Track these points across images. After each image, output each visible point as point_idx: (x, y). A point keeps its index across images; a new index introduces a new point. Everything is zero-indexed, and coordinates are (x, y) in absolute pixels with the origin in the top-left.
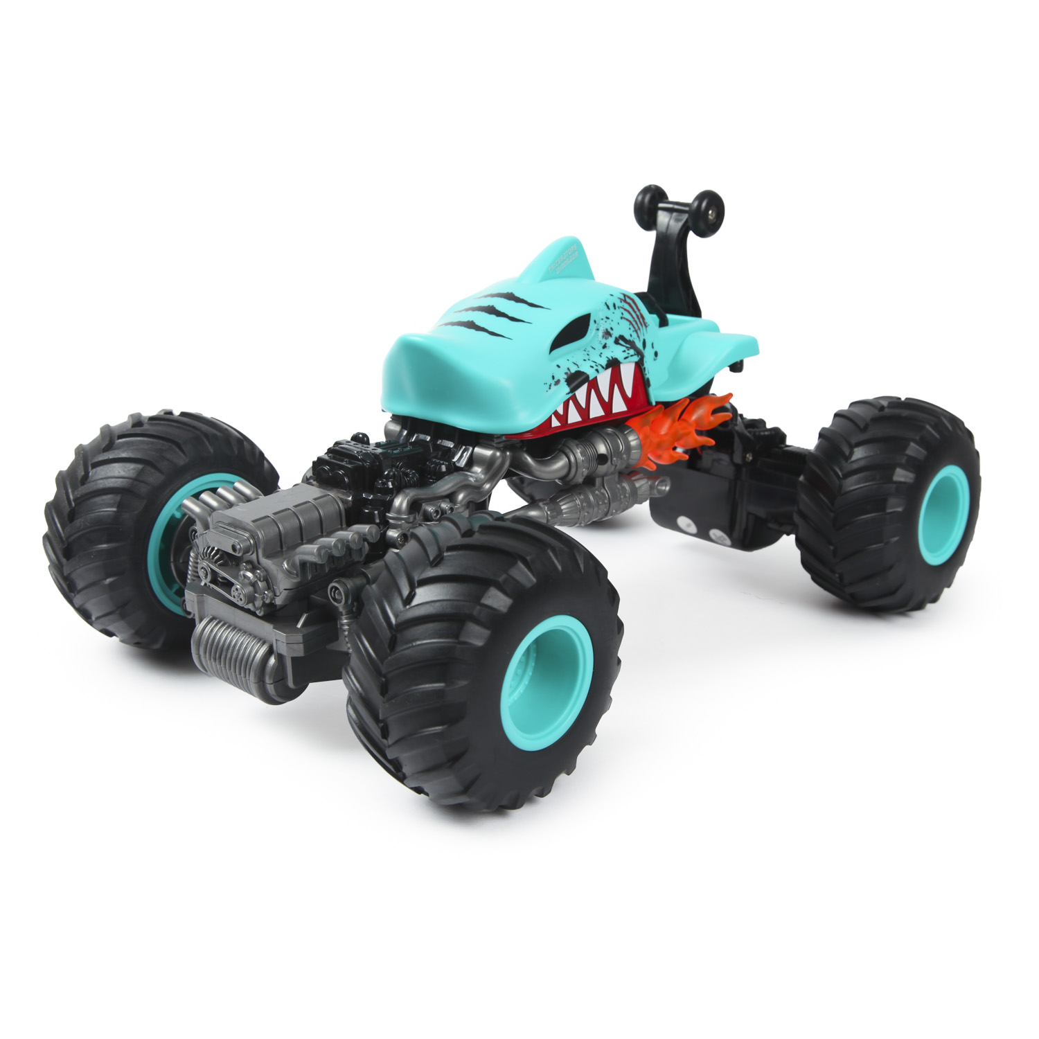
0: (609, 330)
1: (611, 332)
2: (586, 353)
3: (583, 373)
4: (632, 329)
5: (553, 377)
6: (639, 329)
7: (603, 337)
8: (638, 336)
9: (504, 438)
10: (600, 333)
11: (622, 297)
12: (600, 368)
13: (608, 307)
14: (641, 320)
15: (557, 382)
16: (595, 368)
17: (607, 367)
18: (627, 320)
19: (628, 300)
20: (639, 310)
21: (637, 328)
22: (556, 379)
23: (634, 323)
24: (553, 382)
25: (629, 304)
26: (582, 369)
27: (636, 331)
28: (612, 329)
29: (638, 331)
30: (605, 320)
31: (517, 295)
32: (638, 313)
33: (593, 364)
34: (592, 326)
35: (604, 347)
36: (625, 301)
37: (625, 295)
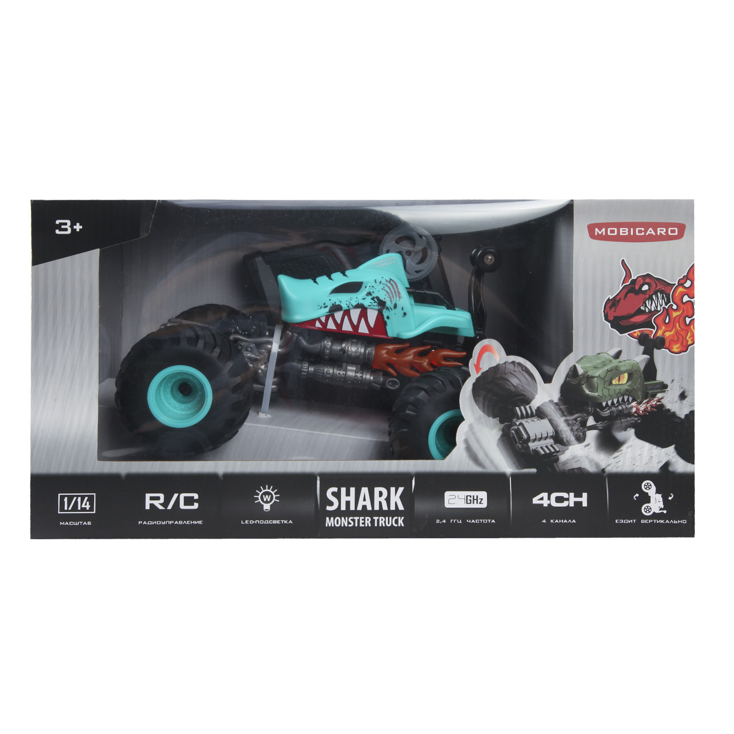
0: (372, 292)
1: (372, 294)
2: (350, 299)
4: (387, 295)
5: (324, 304)
6: (393, 297)
7: (366, 295)
8: (391, 301)
10: (365, 293)
11: (389, 280)
12: (350, 306)
13: (376, 282)
14: (397, 294)
15: (326, 307)
16: (348, 305)
17: (358, 307)
18: (386, 291)
19: (391, 282)
20: (398, 289)
21: (391, 296)
22: (325, 305)
23: (390, 294)
24: (323, 306)
25: (392, 284)
26: (342, 305)
27: (390, 298)
28: (373, 292)
29: (392, 299)
30: (371, 287)
32: (396, 290)
34: (362, 288)
35: (363, 299)
36: (389, 282)
37: (391, 279)
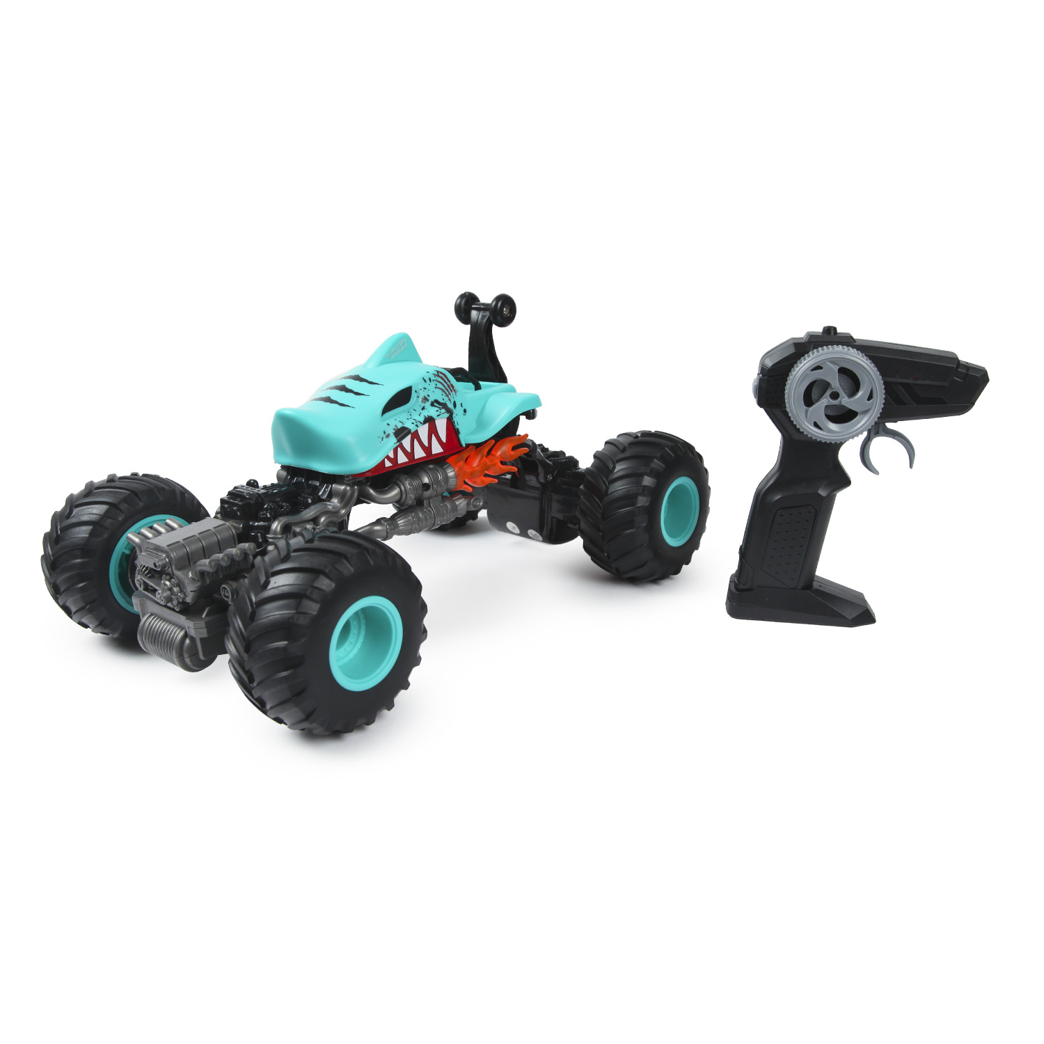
0: (427, 397)
1: (428, 398)
2: (409, 414)
3: (406, 428)
4: (444, 393)
5: (385, 432)
6: (450, 394)
7: (422, 402)
8: (449, 400)
9: (351, 478)
10: (420, 400)
11: (436, 373)
12: (419, 424)
13: (425, 381)
14: (451, 387)
15: (388, 436)
16: (415, 424)
17: (425, 423)
18: (440, 388)
19: (440, 375)
20: (449, 381)
21: (448, 394)
22: (387, 434)
23: (446, 391)
24: (385, 436)
25: (442, 378)
26: (406, 426)
27: (448, 396)
29: (450, 396)
30: (423, 390)
31: (362, 376)
32: (448, 383)
33: (414, 422)
34: (414, 395)
35: (423, 408)
36: (438, 376)
37: (438, 372)
